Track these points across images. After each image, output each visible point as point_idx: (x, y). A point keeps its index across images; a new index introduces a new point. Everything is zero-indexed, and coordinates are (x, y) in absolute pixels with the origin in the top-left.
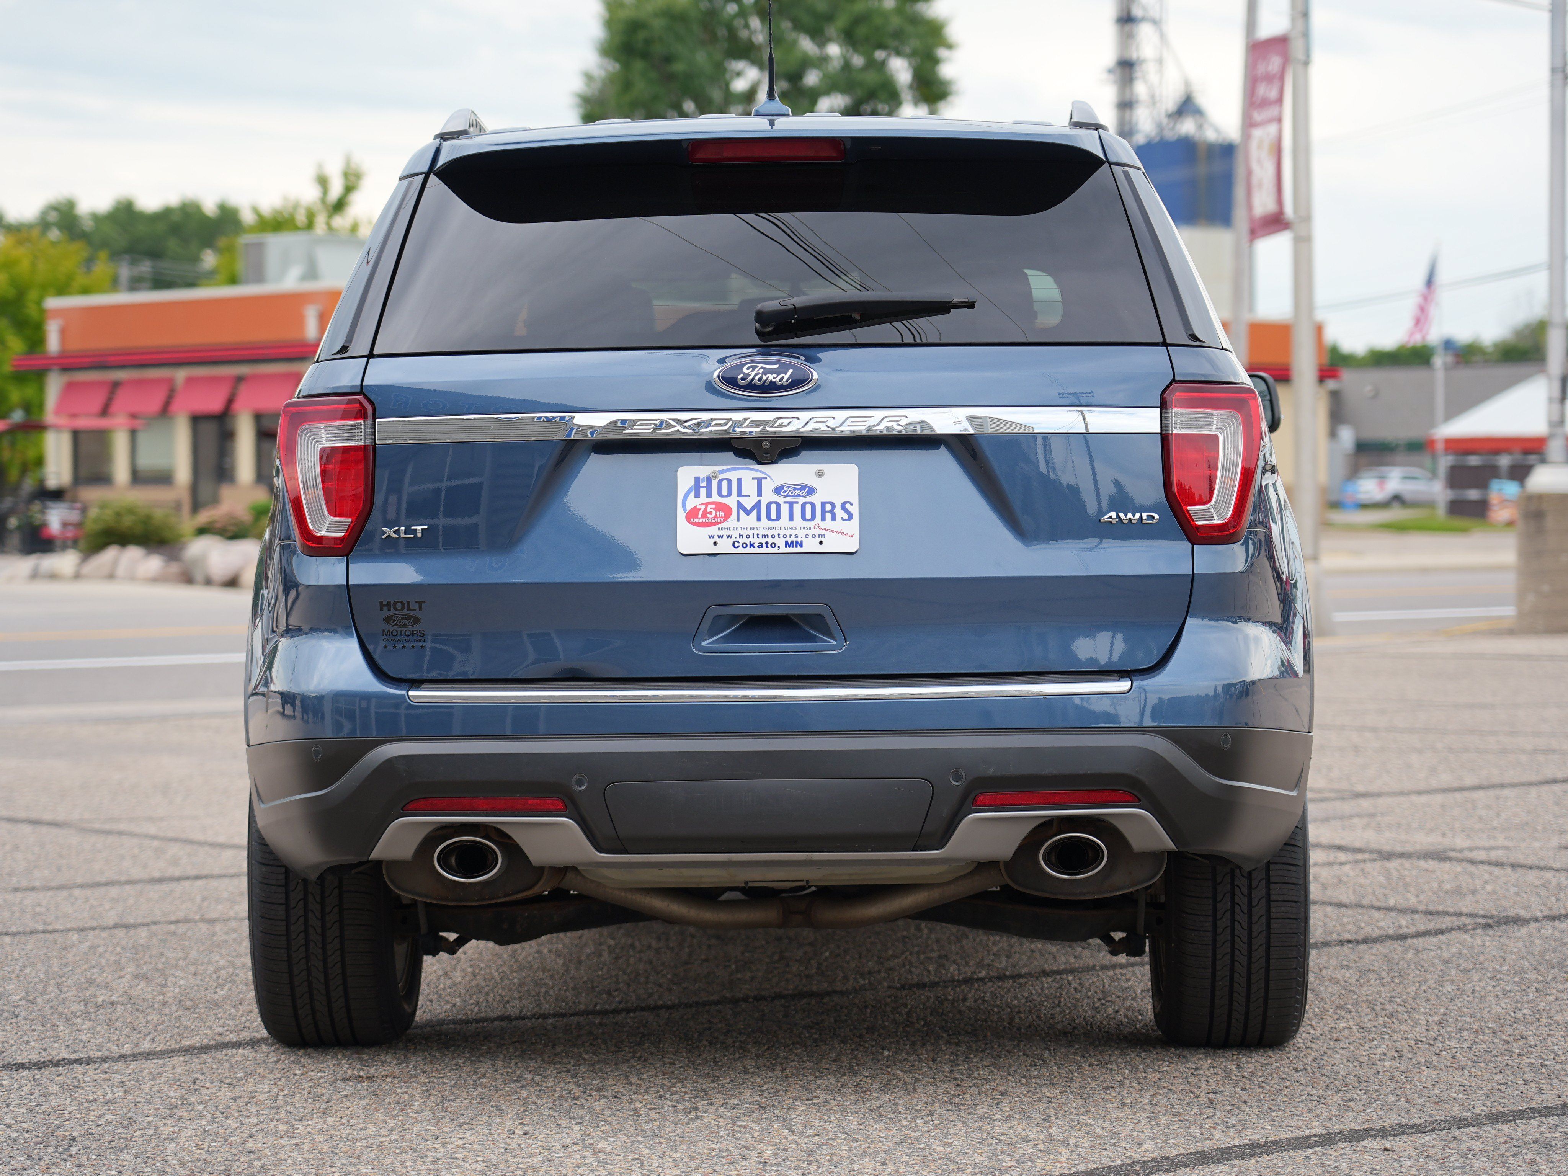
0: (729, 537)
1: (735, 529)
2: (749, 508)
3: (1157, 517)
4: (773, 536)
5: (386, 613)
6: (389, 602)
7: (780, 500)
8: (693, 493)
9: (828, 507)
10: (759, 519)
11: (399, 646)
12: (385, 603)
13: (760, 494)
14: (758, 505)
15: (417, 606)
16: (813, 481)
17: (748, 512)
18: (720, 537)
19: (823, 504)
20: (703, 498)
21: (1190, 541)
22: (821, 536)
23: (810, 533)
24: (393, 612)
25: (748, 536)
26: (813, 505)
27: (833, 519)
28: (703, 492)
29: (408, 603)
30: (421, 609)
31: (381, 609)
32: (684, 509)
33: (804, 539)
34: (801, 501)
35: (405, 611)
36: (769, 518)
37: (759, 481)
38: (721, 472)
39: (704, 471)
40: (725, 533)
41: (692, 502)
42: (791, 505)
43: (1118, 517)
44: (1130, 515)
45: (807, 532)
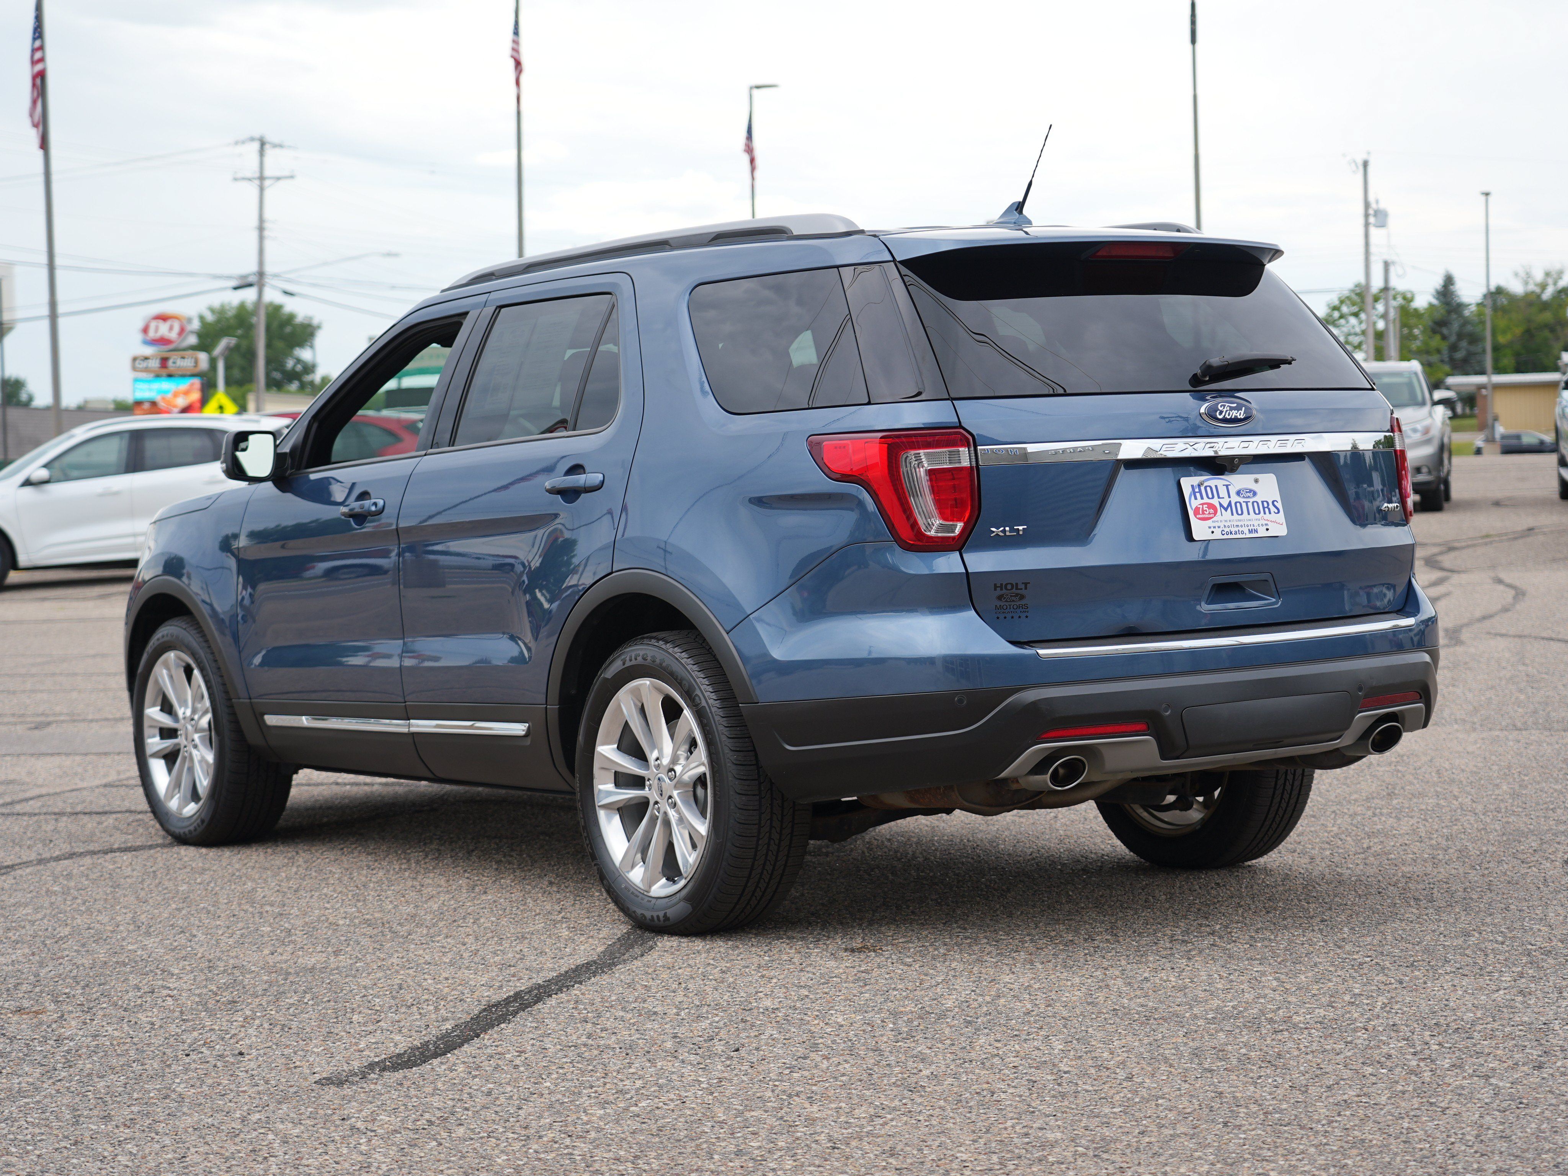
0: (1219, 527)
1: (1221, 521)
2: (1225, 506)
4: (1241, 526)
5: (999, 592)
6: (1002, 584)
7: (1241, 500)
8: (1193, 497)
9: (1266, 504)
10: (1232, 514)
11: (1009, 616)
12: (998, 585)
13: (1229, 497)
14: (1230, 504)
15: (1023, 586)
16: (1254, 487)
17: (1226, 509)
18: (1214, 527)
19: (1263, 503)
20: (1199, 501)
22: (1266, 525)
23: (1260, 523)
24: (1004, 591)
25: (1228, 527)
26: (1258, 503)
27: (1270, 513)
28: (1198, 495)
29: (1017, 584)
30: (1026, 588)
31: (995, 590)
32: (1192, 508)
33: (1258, 528)
34: (1251, 500)
35: (1014, 590)
36: (1237, 513)
37: (1227, 486)
38: (1205, 481)
39: (1194, 480)
40: (1216, 524)
42: (1247, 503)
45: (1258, 522)
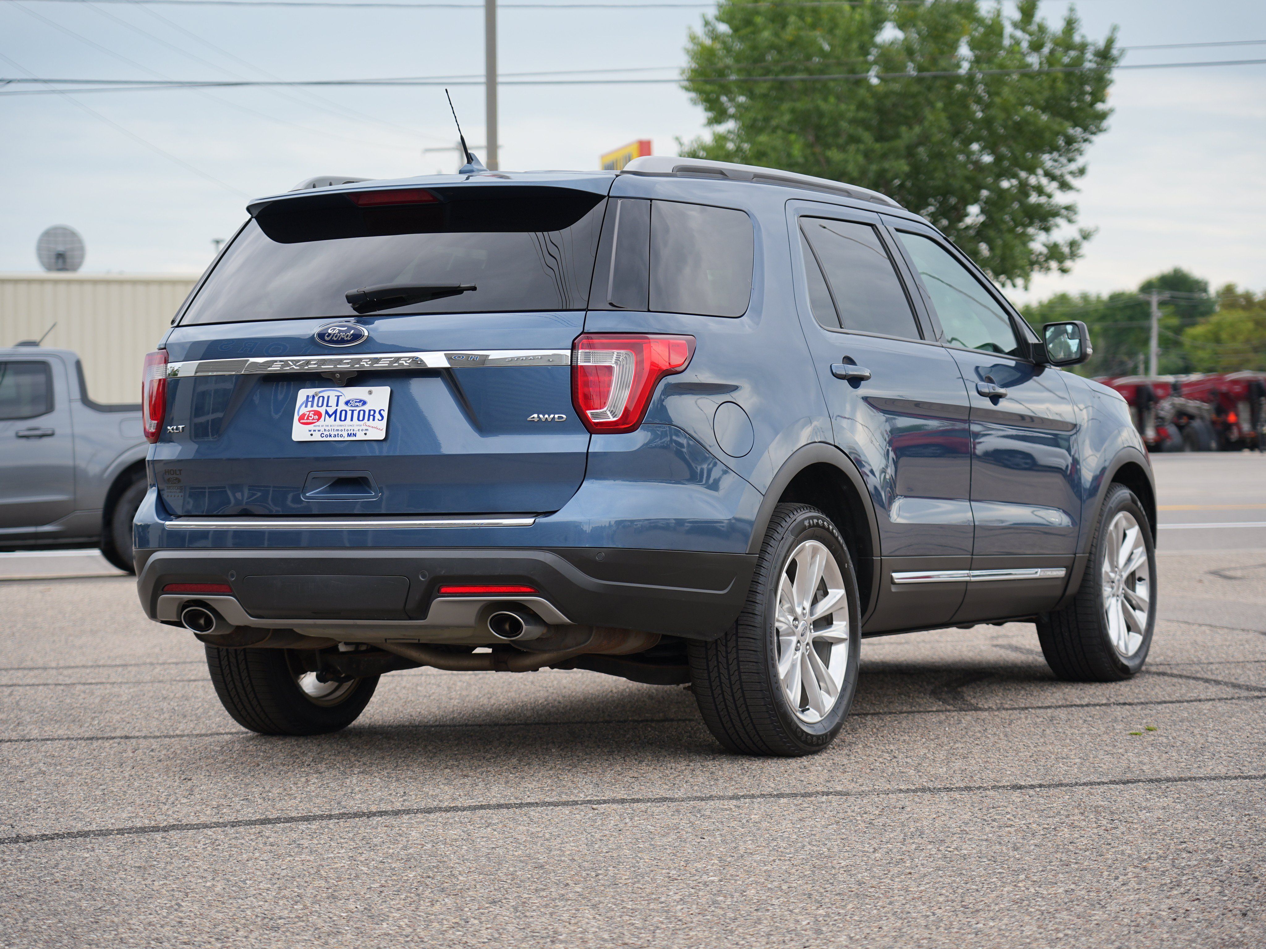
0: (319, 431)
1: (322, 426)
2: (331, 413)
3: (564, 416)
4: (342, 430)
6: (168, 470)
7: (348, 408)
8: (304, 405)
9: (372, 413)
10: (335, 420)
13: (337, 405)
14: (335, 412)
15: (178, 473)
16: (365, 397)
17: (330, 416)
18: (314, 431)
19: (370, 411)
20: (309, 408)
21: (589, 432)
22: (366, 430)
23: (361, 428)
25: (329, 431)
26: (364, 411)
27: (374, 420)
28: (310, 404)
29: (175, 470)
30: (180, 474)
32: (298, 414)
33: (357, 433)
34: (358, 409)
35: (175, 475)
36: (340, 420)
37: (338, 397)
38: (320, 392)
39: (311, 392)
40: (317, 428)
41: (304, 410)
42: (353, 411)
43: (538, 417)
44: (546, 416)
45: (359, 428)
